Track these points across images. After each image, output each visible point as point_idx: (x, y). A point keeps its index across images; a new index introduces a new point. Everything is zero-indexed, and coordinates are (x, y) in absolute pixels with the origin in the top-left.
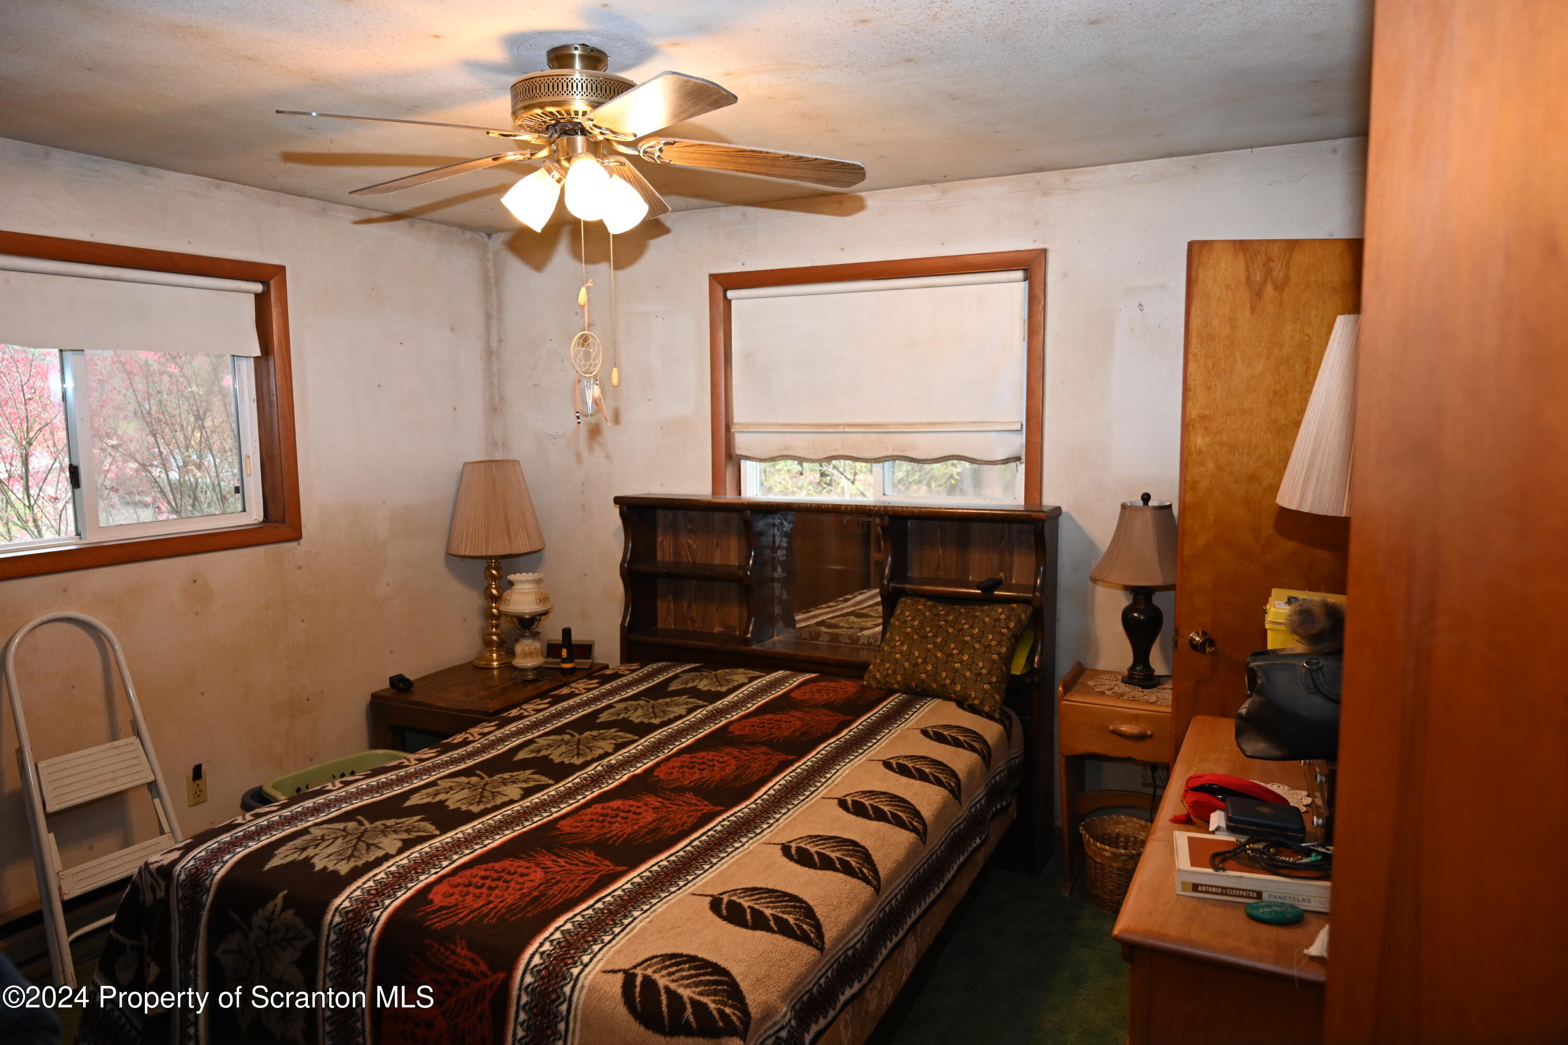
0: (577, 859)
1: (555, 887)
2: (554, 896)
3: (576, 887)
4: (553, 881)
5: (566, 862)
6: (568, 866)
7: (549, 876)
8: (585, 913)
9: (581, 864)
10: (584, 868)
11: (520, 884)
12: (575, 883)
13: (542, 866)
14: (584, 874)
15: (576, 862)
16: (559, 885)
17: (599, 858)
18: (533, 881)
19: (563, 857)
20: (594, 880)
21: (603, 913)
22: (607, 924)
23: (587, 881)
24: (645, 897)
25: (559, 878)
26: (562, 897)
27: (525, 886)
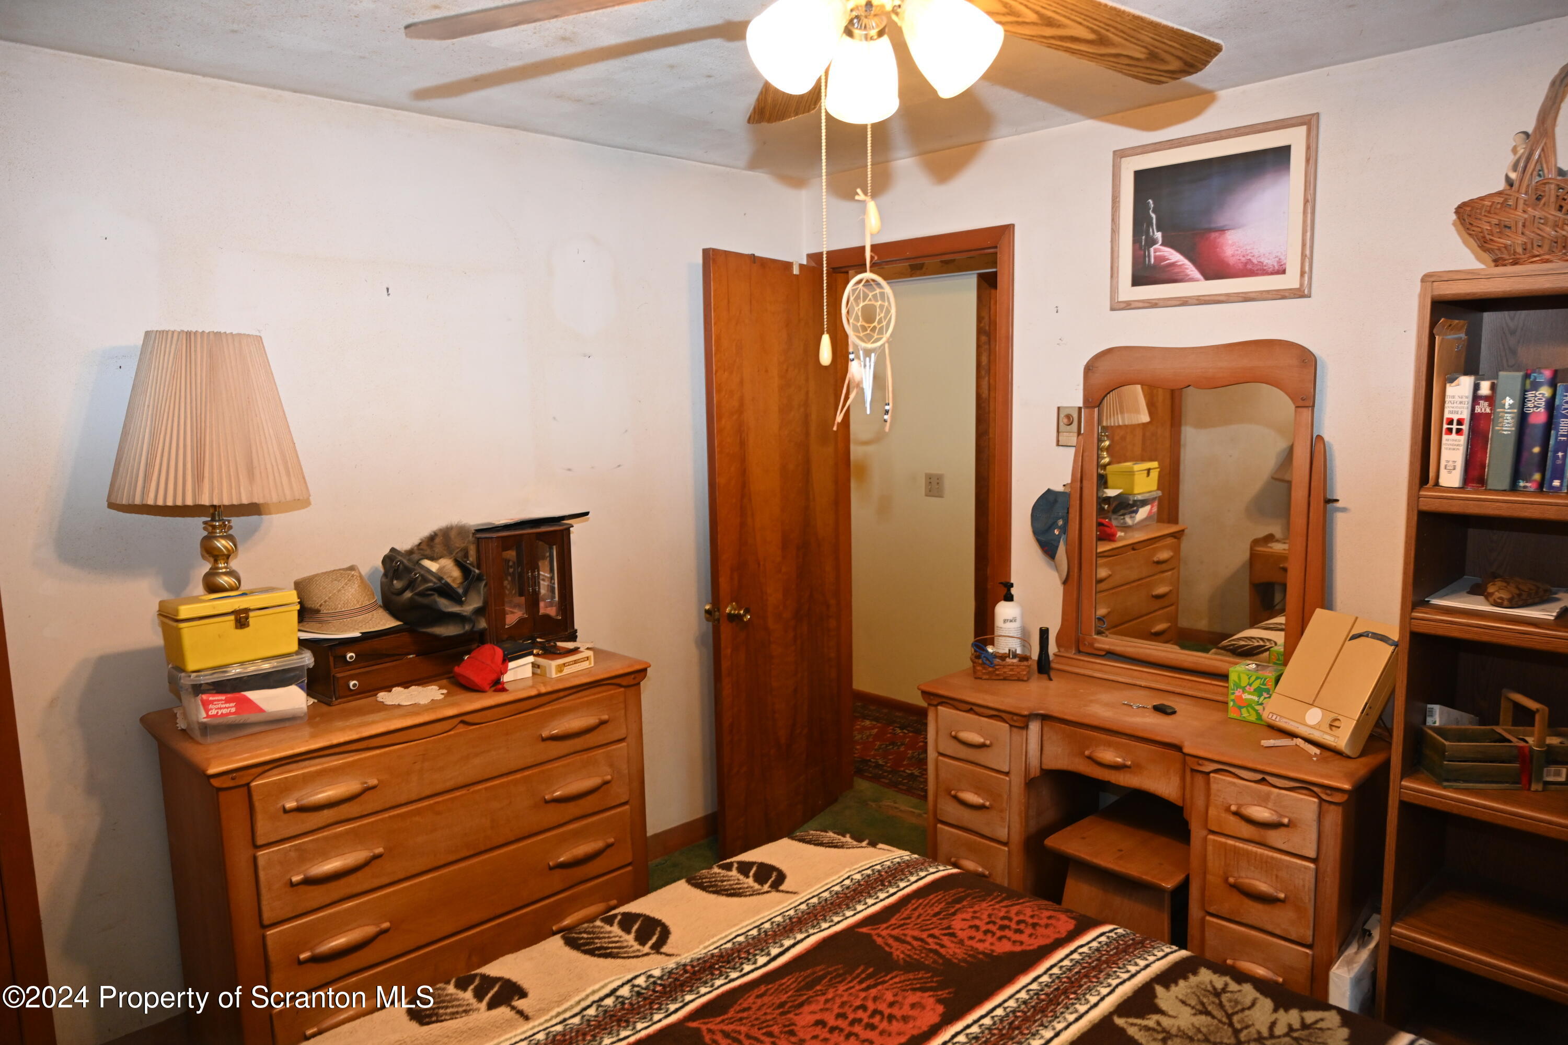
0: (913, 948)
1: (937, 910)
2: (939, 902)
3: (915, 909)
4: (941, 916)
5: (927, 944)
6: (924, 935)
7: (945, 923)
8: (908, 883)
9: (909, 939)
10: (906, 932)
11: (976, 918)
12: (917, 914)
13: (955, 940)
14: (908, 924)
15: (915, 943)
16: (932, 912)
17: (887, 949)
18: (964, 920)
19: (931, 950)
20: (896, 917)
21: (890, 882)
22: (886, 872)
23: (901, 917)
24: (845, 894)
25: (935, 919)
26: (931, 900)
27: (971, 915)
